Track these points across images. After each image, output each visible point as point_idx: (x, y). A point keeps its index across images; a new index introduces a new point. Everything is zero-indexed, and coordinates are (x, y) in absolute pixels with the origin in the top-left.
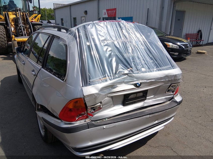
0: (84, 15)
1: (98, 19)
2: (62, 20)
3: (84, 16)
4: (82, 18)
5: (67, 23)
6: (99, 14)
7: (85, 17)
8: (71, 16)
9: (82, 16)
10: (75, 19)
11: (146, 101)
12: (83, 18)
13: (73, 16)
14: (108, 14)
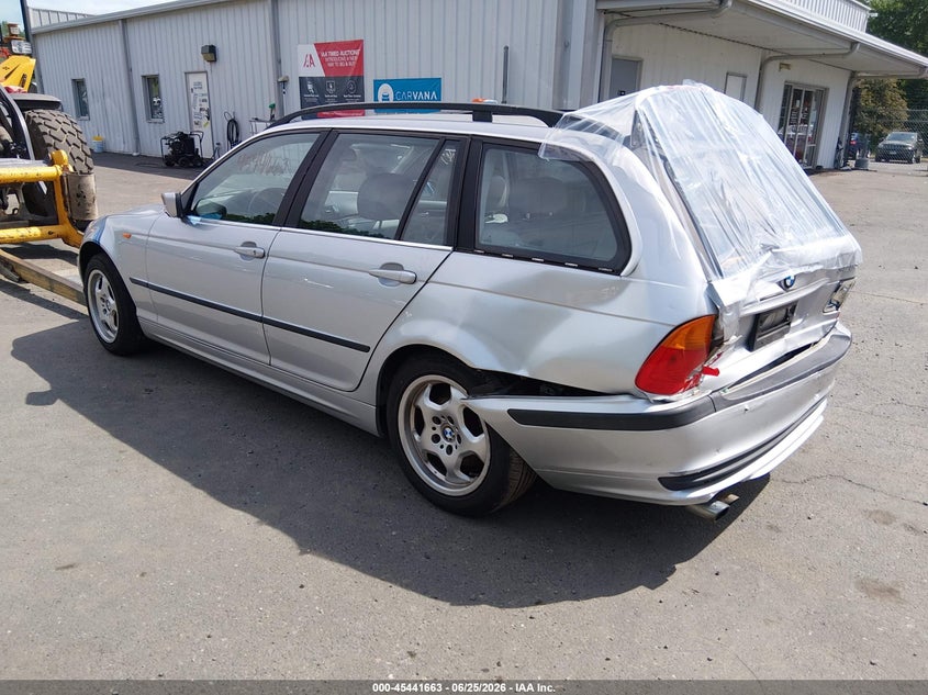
0: (203, 64)
1: (279, 83)
2: (79, 85)
3: (202, 69)
4: (191, 76)
5: (108, 100)
6: (279, 61)
7: (206, 72)
8: (129, 70)
9: (190, 70)
10: (152, 82)
11: (787, 336)
12: (193, 79)
13: (142, 68)
14: (323, 62)
